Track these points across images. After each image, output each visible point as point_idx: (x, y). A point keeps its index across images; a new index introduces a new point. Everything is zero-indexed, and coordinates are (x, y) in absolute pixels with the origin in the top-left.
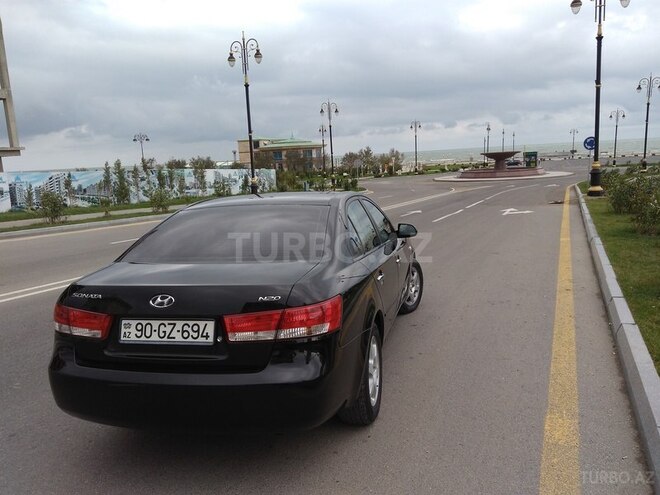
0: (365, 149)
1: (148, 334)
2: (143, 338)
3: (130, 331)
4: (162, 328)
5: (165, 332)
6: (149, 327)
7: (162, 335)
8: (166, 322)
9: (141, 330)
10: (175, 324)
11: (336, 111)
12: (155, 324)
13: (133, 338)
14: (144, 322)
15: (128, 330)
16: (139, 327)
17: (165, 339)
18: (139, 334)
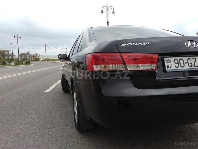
0: (27, 52)
1: (182, 65)
2: (180, 68)
3: (171, 64)
4: (190, 61)
5: (191, 63)
6: (181, 61)
7: (190, 65)
8: (191, 58)
9: (178, 63)
10: (196, 59)
11: (20, 37)
12: (185, 59)
13: (173, 68)
14: (178, 58)
15: (169, 64)
16: (176, 61)
17: (193, 67)
18: (177, 65)
